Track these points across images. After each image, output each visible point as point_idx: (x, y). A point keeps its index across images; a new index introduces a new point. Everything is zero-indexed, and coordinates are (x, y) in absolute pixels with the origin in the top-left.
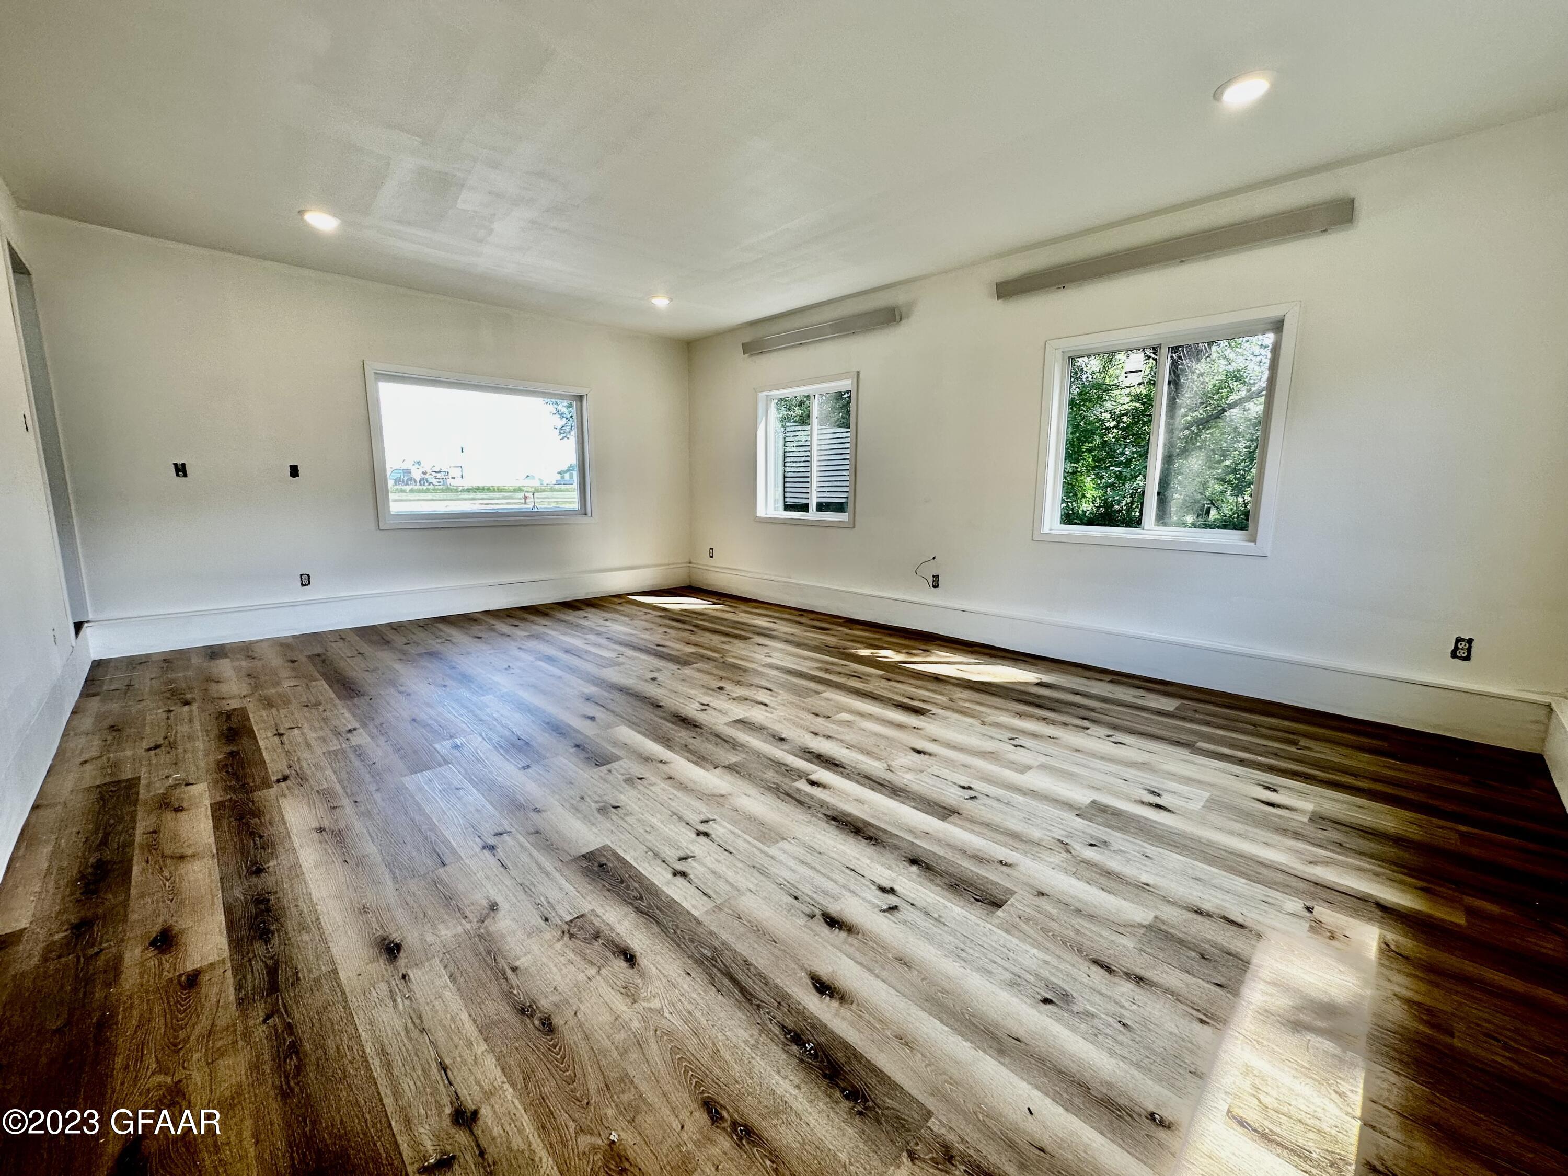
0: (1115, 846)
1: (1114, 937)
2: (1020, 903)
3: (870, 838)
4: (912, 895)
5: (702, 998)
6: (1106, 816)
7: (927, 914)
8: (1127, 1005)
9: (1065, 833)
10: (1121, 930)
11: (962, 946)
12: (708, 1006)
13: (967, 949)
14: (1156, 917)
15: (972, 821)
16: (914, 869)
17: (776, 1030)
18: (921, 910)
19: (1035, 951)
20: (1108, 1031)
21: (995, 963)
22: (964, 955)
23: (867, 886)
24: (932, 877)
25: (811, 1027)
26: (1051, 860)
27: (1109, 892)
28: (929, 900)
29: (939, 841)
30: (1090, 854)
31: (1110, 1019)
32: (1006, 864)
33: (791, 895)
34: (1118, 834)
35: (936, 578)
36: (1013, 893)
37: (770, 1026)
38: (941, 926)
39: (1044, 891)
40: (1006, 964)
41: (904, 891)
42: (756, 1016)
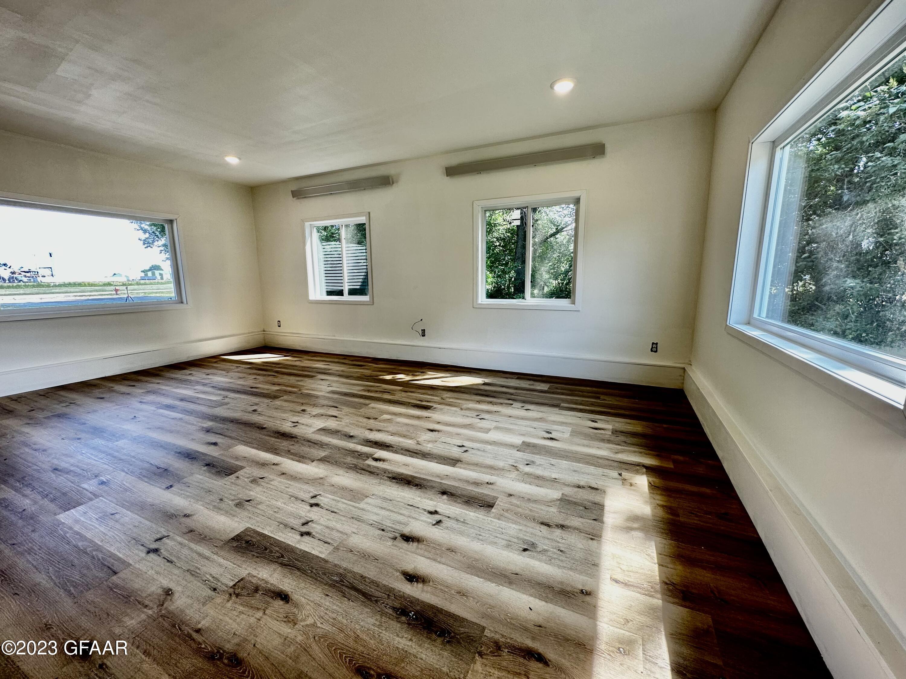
0: (538, 462)
1: (548, 509)
2: (501, 503)
3: (417, 485)
4: (448, 512)
5: (340, 607)
6: (530, 448)
7: (457, 520)
8: (560, 540)
9: (514, 461)
10: (550, 504)
11: (479, 533)
12: (345, 611)
13: (482, 534)
14: (563, 494)
15: (468, 464)
16: (445, 497)
17: (390, 611)
18: (453, 519)
19: (514, 526)
20: (555, 556)
21: (497, 537)
22: (481, 537)
23: (422, 513)
24: (455, 499)
25: (410, 603)
26: (511, 476)
27: (540, 487)
28: (457, 512)
29: (454, 479)
30: (527, 469)
31: (555, 550)
32: (490, 484)
33: (379, 529)
34: (538, 456)
35: (423, 331)
36: (497, 498)
37: (386, 610)
38: (467, 525)
39: (512, 494)
40: (502, 536)
41: (443, 511)
42: (377, 608)
